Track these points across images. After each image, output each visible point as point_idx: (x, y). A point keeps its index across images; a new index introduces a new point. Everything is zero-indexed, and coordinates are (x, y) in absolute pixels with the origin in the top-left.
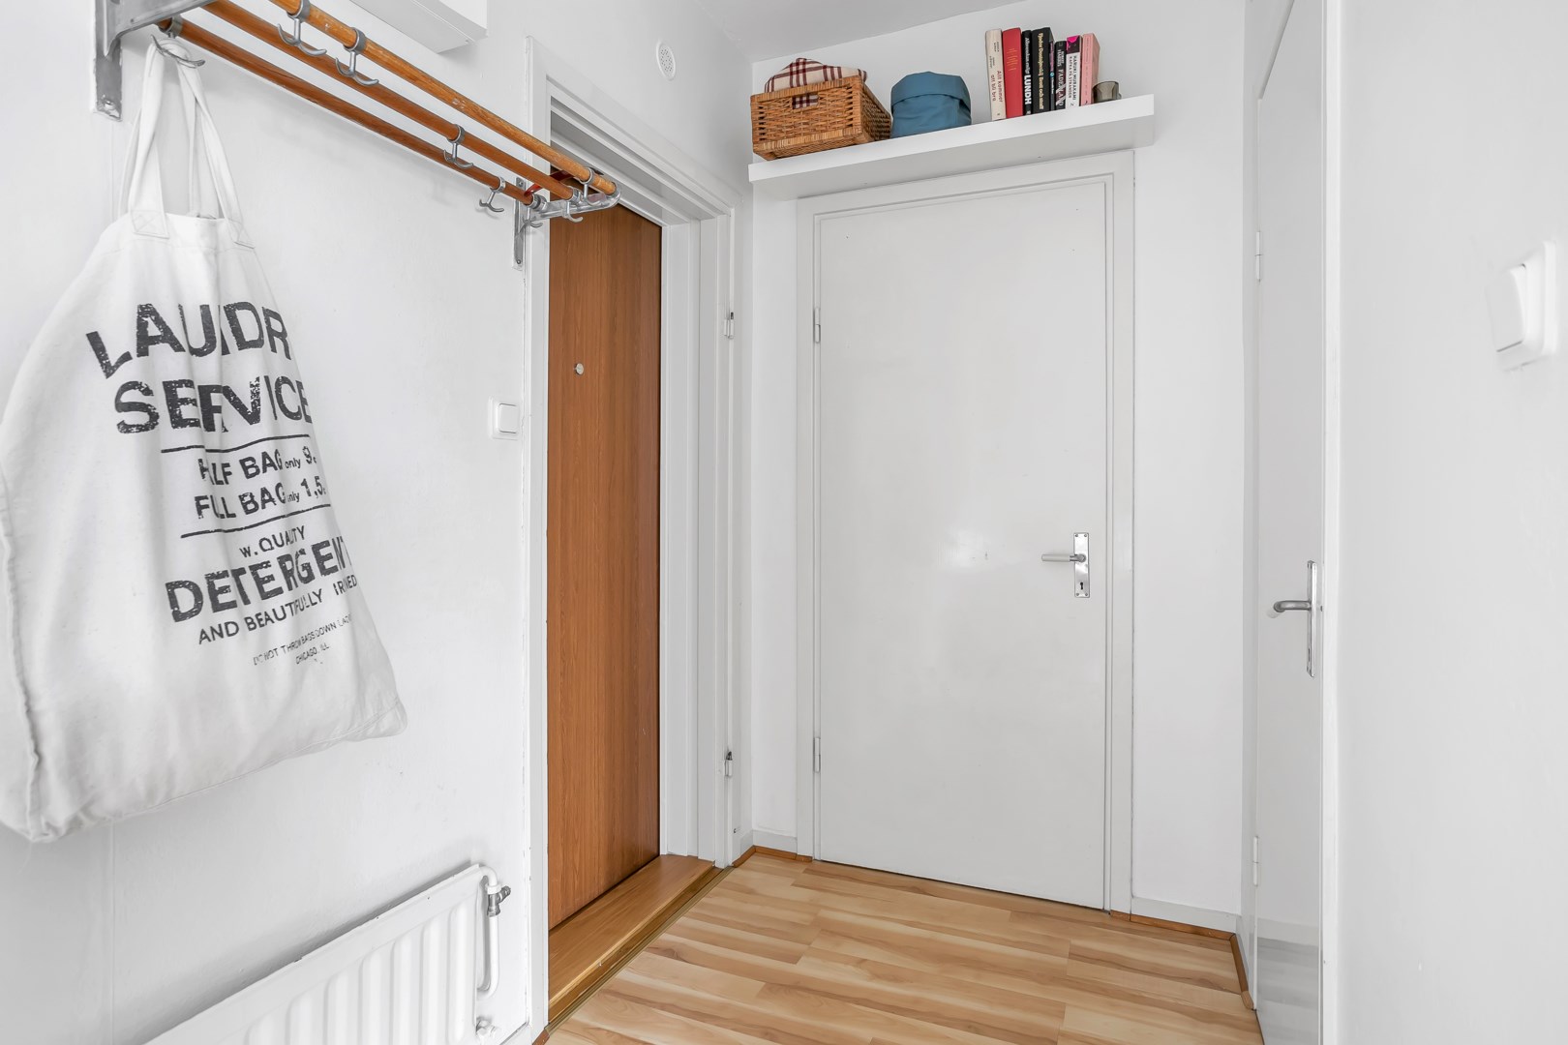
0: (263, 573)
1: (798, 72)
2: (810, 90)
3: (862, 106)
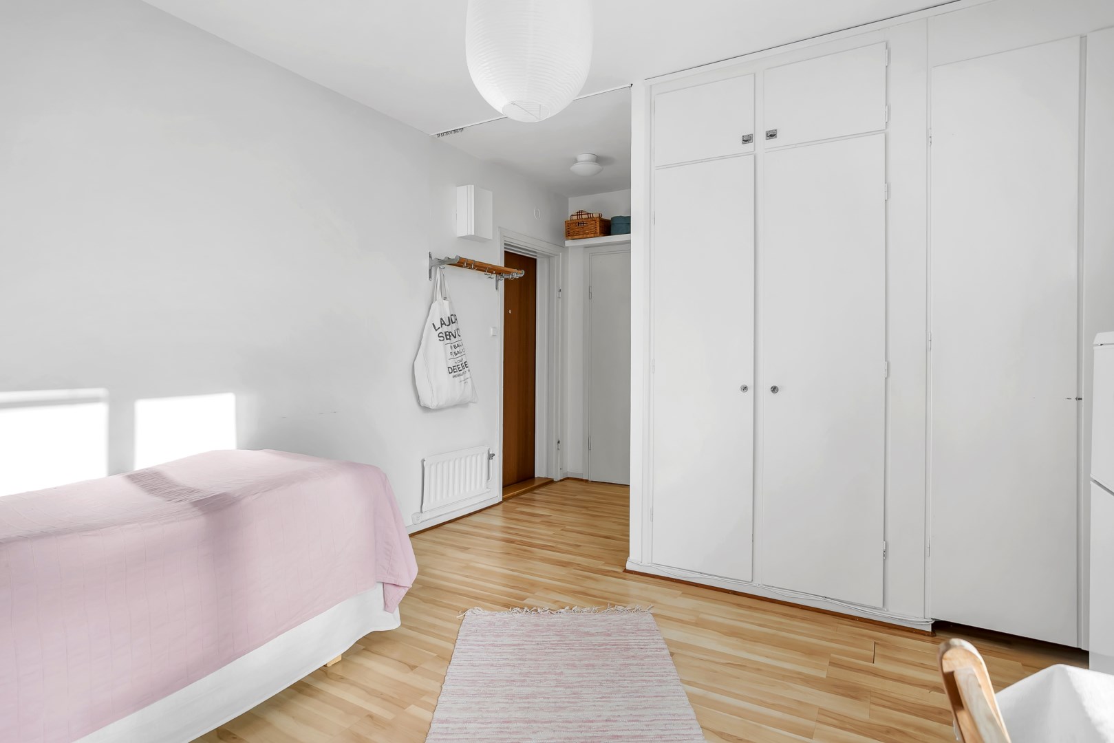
0: (459, 367)
1: (580, 215)
2: (583, 220)
3: (600, 227)
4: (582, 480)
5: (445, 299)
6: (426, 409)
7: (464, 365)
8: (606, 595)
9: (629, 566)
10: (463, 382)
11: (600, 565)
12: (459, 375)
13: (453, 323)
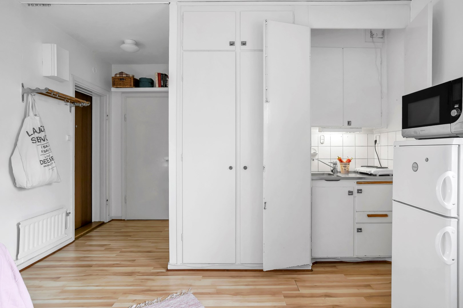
0: (48, 160)
1: (121, 74)
2: (123, 77)
3: (133, 82)
4: (121, 220)
5: (36, 115)
6: (21, 189)
7: (51, 158)
8: (163, 288)
9: (169, 267)
10: (51, 170)
11: (151, 270)
12: (48, 165)
13: (42, 131)
